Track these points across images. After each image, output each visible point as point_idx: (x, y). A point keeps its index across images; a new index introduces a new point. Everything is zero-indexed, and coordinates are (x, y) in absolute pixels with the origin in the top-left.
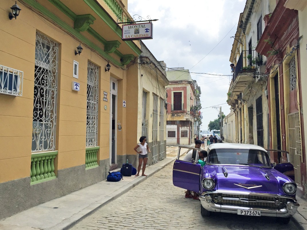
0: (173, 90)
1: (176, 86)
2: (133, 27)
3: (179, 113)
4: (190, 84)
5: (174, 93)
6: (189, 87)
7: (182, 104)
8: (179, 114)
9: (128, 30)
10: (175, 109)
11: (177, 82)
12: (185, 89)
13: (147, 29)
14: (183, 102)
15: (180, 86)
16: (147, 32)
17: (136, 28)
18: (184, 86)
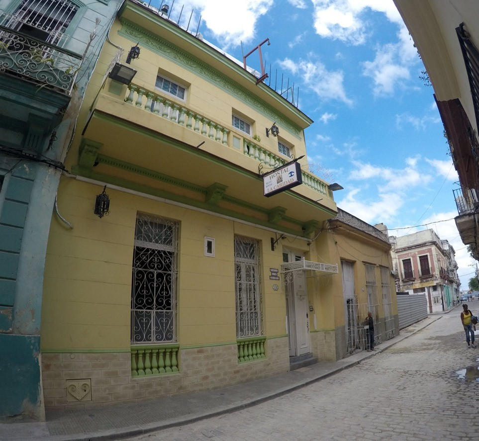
0: (418, 254)
1: (420, 249)
2: (275, 175)
3: (427, 278)
4: (434, 244)
5: (420, 257)
6: (433, 248)
7: (430, 268)
8: (428, 280)
9: (270, 180)
10: (423, 274)
11: (420, 245)
12: (430, 251)
13: (291, 173)
14: (430, 266)
15: (424, 248)
16: (292, 176)
17: (278, 175)
18: (428, 247)
